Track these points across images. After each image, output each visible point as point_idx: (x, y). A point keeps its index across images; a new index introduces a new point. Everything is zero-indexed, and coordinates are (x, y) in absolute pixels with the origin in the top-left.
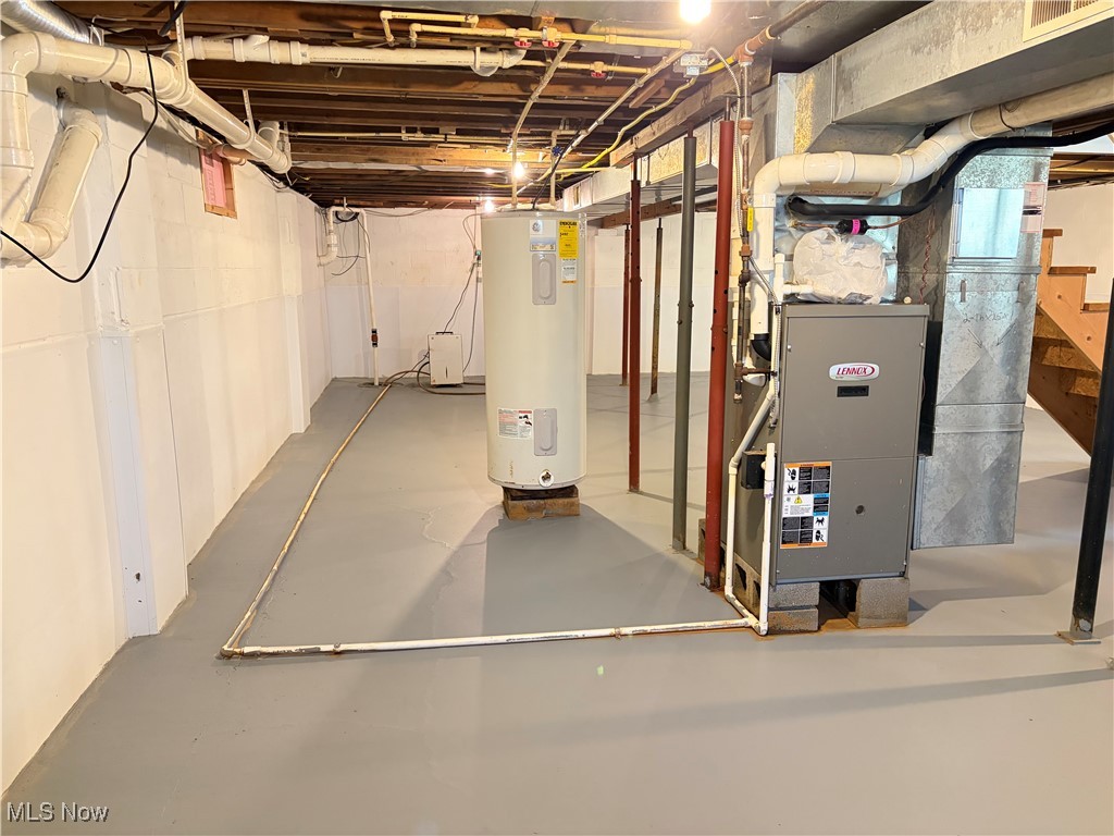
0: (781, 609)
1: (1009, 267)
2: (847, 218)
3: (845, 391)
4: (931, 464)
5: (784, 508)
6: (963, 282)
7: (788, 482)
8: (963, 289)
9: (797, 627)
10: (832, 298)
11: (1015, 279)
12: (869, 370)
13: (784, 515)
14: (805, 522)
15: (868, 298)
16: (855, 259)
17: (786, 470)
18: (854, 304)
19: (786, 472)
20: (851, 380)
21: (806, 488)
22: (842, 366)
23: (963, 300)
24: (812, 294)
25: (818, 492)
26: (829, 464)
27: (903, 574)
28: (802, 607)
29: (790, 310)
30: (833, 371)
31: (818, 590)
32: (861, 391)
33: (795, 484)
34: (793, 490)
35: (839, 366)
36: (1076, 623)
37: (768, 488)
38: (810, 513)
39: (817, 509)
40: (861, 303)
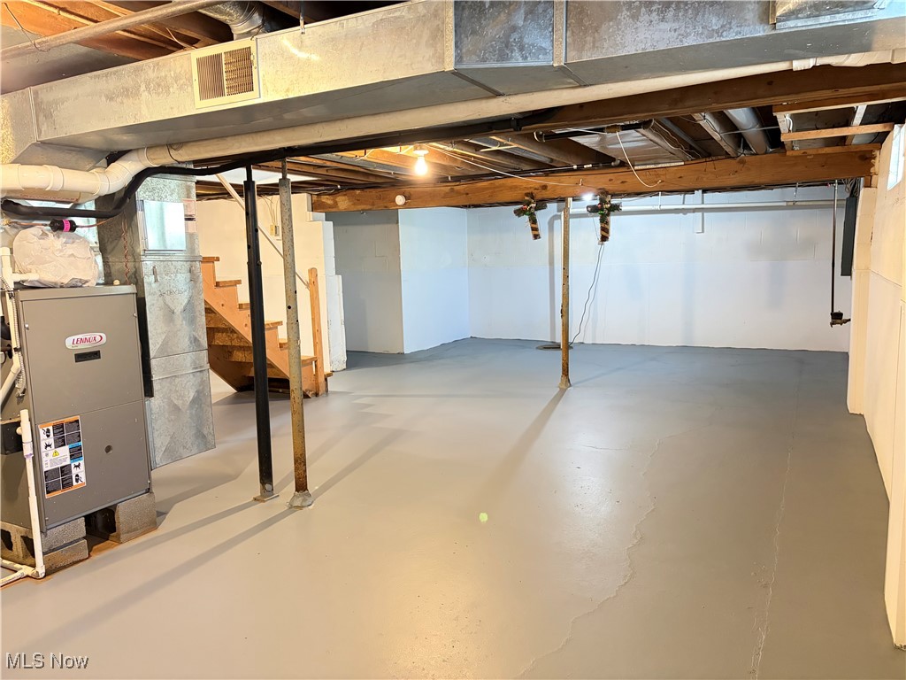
0: (54, 550)
1: (182, 256)
2: (58, 219)
3: (81, 357)
4: (155, 403)
5: (44, 463)
6: (154, 267)
7: (44, 440)
8: (154, 273)
9: (70, 561)
10: (56, 283)
11: (187, 265)
12: (98, 338)
13: (45, 469)
14: (65, 470)
15: (87, 282)
16: (70, 252)
17: (41, 430)
18: (76, 287)
19: (41, 432)
20: (84, 347)
21: (61, 442)
22: (76, 337)
23: (156, 281)
24: (37, 281)
25: (72, 443)
26: (78, 417)
27: (148, 491)
28: (71, 543)
29: (22, 294)
30: (69, 342)
31: (84, 524)
32: (95, 355)
33: (51, 440)
34: (49, 446)
35: (73, 337)
36: (263, 488)
37: (28, 449)
38: (68, 462)
39: (72, 457)
40: (81, 286)
